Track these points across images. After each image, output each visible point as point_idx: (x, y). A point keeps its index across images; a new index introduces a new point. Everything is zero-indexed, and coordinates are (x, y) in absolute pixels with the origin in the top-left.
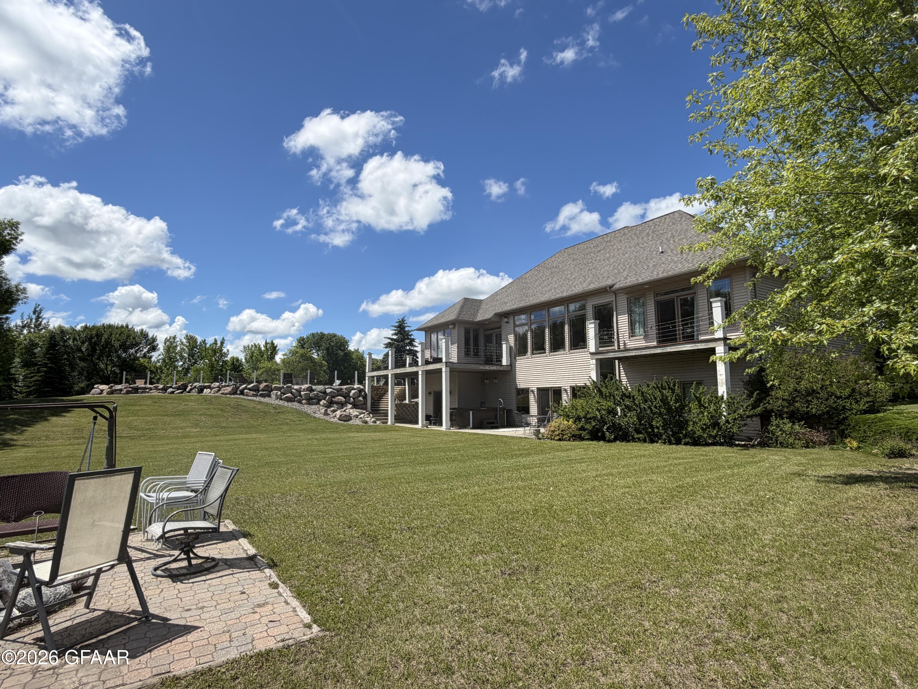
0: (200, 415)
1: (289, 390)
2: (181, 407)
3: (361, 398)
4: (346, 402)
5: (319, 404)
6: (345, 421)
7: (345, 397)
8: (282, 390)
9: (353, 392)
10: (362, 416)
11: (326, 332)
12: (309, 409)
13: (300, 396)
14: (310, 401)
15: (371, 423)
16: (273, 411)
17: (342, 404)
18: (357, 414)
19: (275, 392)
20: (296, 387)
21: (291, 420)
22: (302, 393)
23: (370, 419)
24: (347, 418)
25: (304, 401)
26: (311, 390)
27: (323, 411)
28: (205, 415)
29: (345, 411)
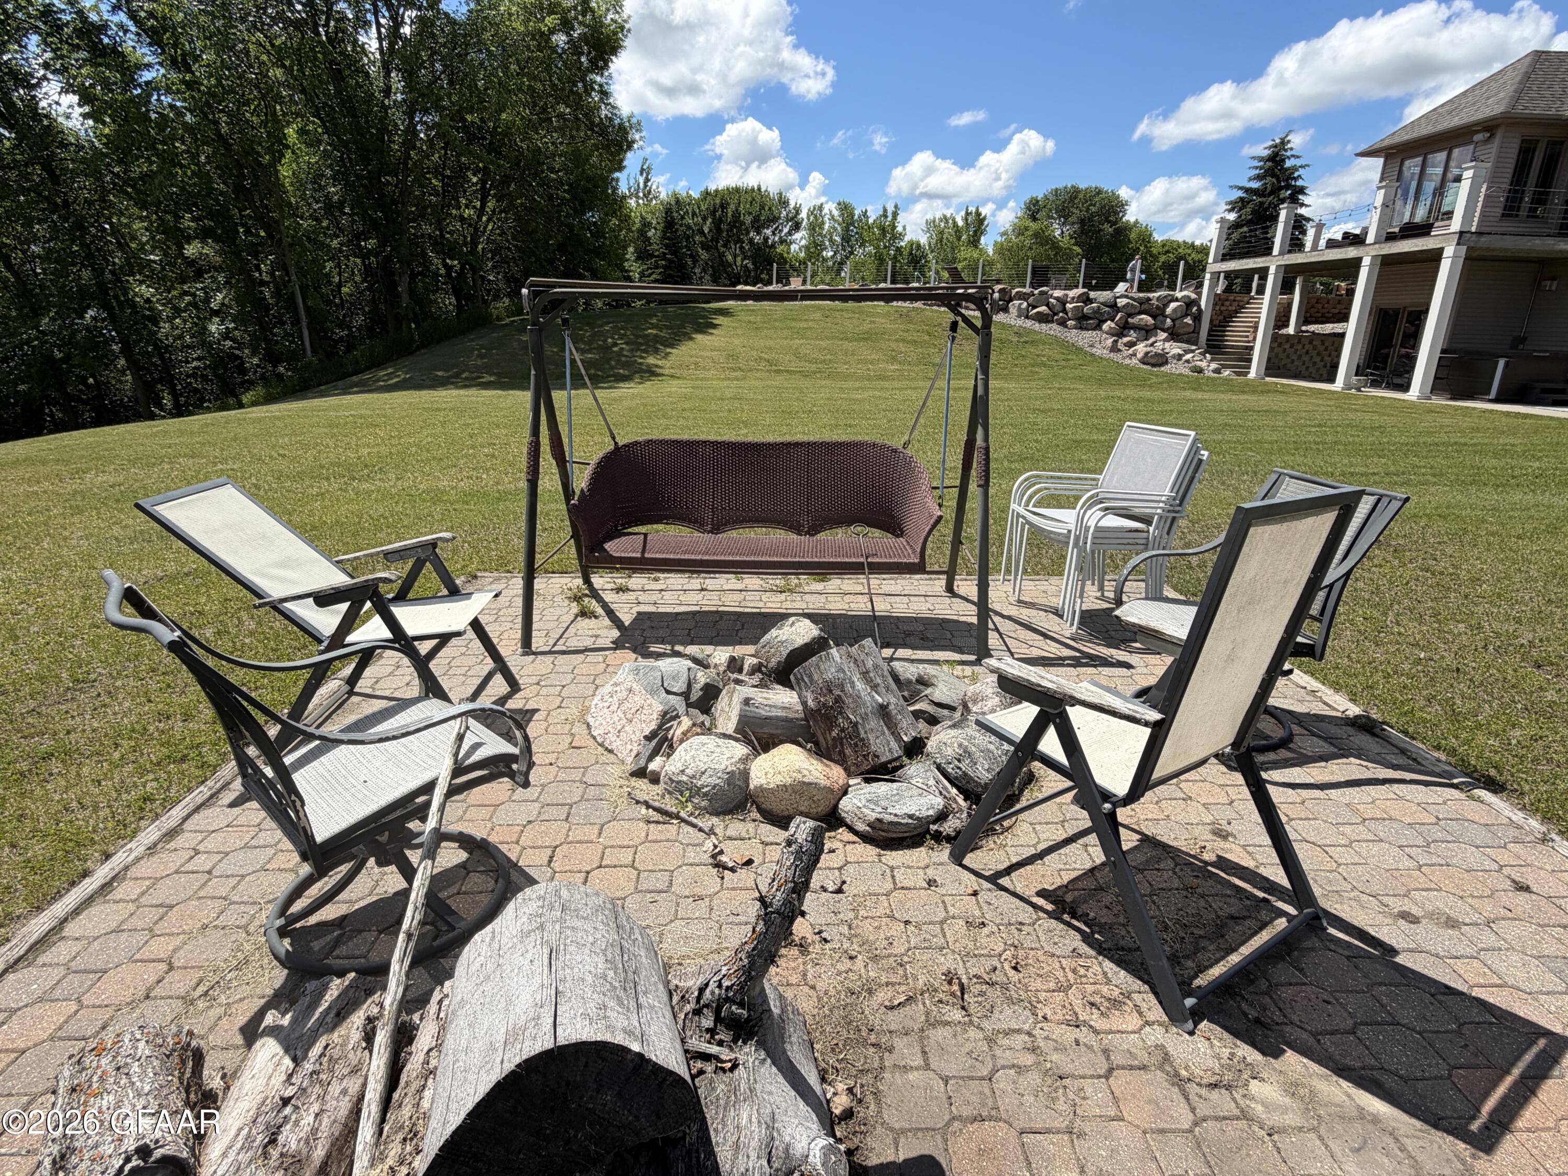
0: (896, 340)
1: (1044, 299)
2: (866, 326)
3: (1188, 320)
4: (1156, 327)
5: (1101, 329)
6: (1154, 365)
7: (1154, 317)
8: (1031, 299)
9: (1173, 305)
10: (1189, 356)
11: (1082, 186)
12: (1082, 338)
13: (1064, 311)
14: (1084, 321)
15: (1209, 374)
16: (1015, 339)
17: (1147, 331)
18: (1181, 352)
19: (1017, 302)
20: (1058, 293)
21: (1049, 358)
22: (1069, 306)
23: (1209, 365)
24: (1160, 360)
25: (1071, 323)
26: (1087, 300)
27: (1109, 342)
28: (903, 340)
29: (1152, 345)
